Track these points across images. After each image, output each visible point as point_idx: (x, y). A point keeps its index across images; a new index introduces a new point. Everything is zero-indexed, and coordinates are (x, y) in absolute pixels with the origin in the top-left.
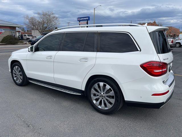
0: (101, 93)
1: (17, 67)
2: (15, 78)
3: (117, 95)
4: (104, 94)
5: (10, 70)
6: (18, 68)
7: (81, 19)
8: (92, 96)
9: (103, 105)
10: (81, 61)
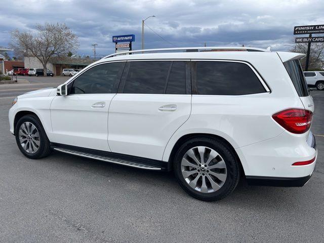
0: (200, 165)
1: (28, 123)
2: (23, 145)
3: (232, 167)
4: (206, 166)
5: (12, 130)
6: (31, 125)
7: (119, 39)
8: (183, 170)
9: (204, 185)
10: (162, 110)
